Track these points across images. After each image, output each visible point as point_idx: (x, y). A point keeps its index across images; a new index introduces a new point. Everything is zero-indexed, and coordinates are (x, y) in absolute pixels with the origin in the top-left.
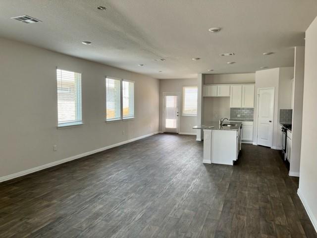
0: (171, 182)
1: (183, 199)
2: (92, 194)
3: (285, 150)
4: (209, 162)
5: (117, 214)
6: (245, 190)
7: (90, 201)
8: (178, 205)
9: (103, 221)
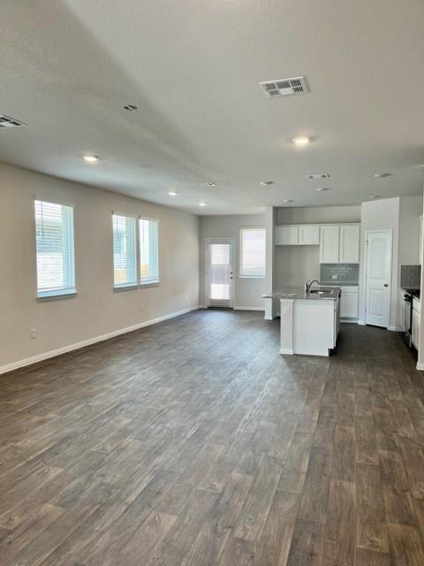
0: (233, 383)
1: (255, 406)
2: (109, 404)
3: (410, 331)
4: (290, 352)
5: (156, 431)
6: (350, 392)
7: (107, 413)
8: (250, 416)
9: (137, 441)
